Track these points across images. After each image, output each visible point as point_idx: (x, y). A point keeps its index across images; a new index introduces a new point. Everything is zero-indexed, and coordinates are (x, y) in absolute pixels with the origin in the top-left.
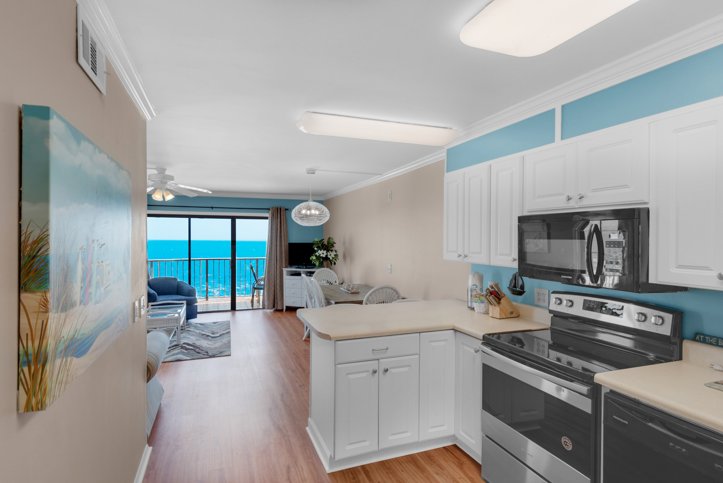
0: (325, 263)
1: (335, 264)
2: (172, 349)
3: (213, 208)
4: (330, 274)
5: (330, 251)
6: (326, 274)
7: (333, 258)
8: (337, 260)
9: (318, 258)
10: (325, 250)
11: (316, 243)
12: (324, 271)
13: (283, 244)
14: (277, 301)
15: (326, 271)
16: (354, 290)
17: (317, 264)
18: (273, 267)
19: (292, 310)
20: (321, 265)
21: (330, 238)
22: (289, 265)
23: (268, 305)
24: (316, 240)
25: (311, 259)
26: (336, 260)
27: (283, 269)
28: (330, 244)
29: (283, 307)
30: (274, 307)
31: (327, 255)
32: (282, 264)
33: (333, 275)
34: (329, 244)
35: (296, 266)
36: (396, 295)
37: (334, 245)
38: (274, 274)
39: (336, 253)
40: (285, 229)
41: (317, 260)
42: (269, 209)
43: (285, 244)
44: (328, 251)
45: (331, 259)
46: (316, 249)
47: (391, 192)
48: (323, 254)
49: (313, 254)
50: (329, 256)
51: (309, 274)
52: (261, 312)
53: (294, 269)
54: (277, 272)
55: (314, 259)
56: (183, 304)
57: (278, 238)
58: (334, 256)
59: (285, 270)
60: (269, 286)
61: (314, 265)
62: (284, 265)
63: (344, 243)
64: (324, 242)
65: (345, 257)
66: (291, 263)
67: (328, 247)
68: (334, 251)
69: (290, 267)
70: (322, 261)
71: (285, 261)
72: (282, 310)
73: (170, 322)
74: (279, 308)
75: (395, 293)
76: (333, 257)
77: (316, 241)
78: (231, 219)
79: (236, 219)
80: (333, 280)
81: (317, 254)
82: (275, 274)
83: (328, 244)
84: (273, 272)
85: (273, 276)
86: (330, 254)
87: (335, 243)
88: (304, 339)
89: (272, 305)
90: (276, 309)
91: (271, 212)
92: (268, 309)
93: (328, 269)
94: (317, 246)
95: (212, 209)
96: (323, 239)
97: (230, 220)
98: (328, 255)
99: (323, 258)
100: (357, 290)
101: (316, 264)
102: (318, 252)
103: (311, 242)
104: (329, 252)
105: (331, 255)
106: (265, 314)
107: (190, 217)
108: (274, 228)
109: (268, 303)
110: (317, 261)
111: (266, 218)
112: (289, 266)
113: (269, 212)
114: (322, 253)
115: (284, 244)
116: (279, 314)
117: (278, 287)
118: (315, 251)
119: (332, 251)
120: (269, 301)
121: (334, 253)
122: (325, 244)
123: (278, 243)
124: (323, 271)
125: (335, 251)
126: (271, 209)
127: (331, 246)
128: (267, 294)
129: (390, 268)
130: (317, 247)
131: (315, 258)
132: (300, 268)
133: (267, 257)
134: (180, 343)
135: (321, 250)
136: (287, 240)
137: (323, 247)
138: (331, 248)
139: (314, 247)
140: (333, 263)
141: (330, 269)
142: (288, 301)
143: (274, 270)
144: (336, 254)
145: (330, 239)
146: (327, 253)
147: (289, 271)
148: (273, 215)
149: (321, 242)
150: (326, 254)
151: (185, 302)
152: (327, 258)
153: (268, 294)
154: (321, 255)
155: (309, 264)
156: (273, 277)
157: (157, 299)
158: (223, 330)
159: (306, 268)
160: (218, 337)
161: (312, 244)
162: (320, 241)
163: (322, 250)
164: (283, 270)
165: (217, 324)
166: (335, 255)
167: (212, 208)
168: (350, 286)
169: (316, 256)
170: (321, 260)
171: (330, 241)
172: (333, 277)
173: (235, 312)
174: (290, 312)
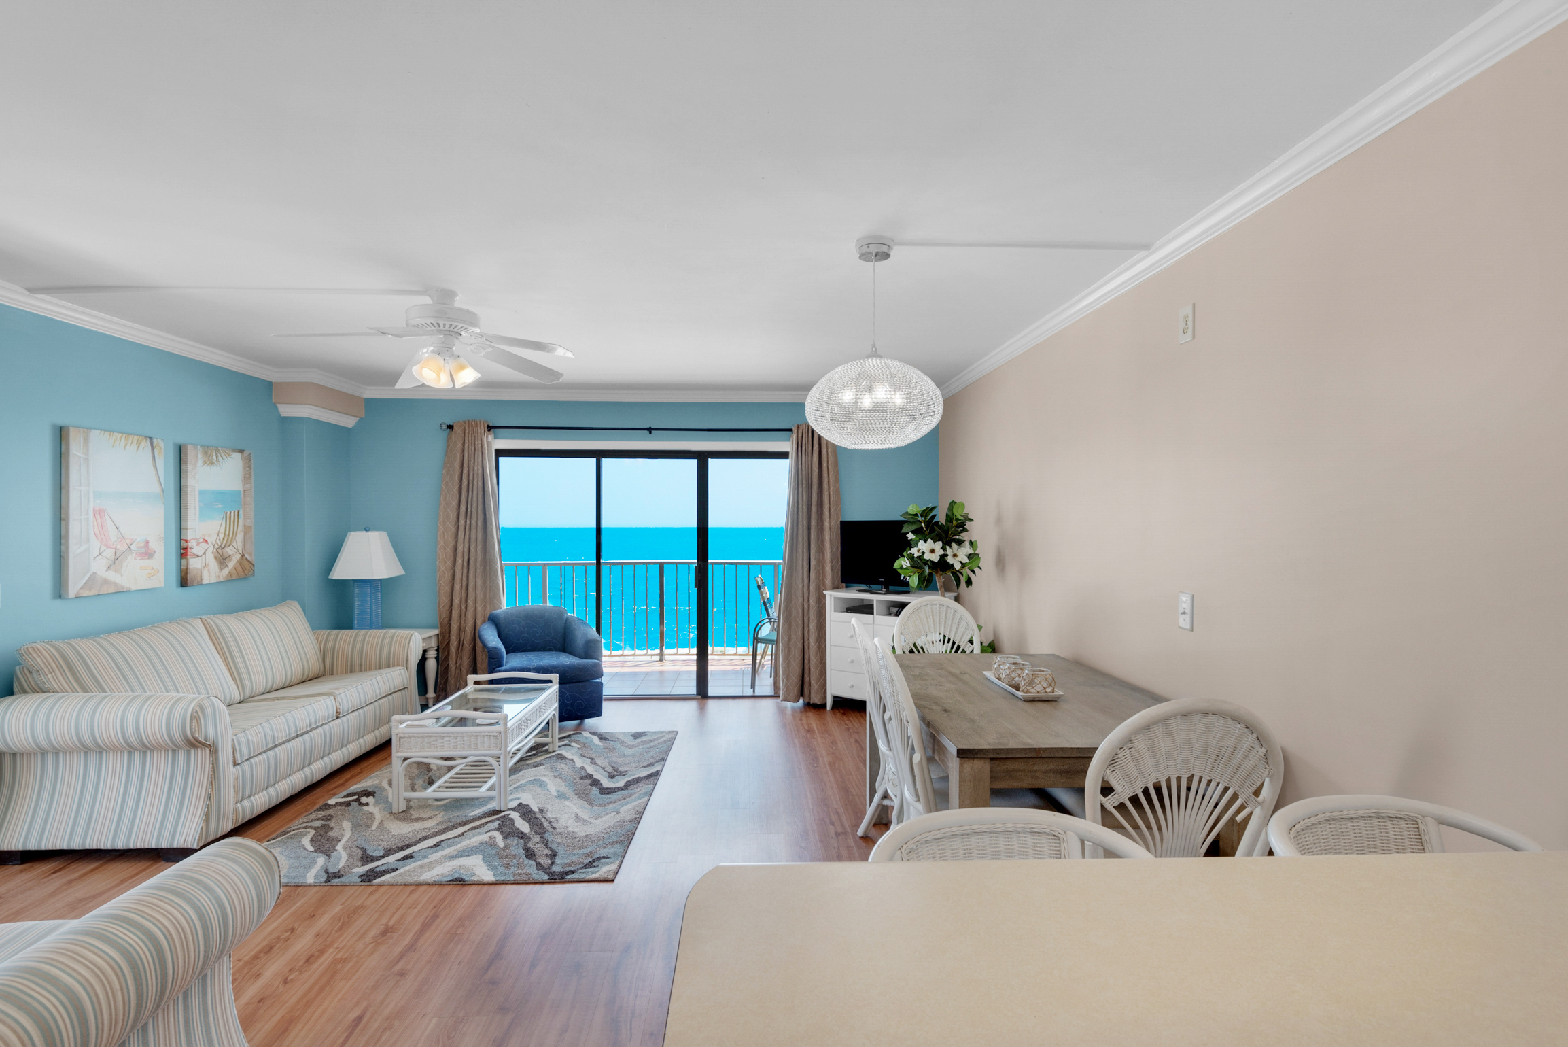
0: (939, 580)
1: (969, 582)
2: (473, 828)
3: (653, 432)
4: (954, 615)
5: (953, 544)
6: (940, 615)
7: (963, 565)
8: (976, 570)
9: (919, 563)
10: (939, 541)
11: (912, 520)
12: (934, 607)
13: (826, 524)
14: (810, 679)
15: (940, 605)
16: (1039, 688)
17: (914, 581)
18: (801, 586)
19: (852, 707)
20: (927, 584)
21: (953, 503)
22: (842, 582)
23: (787, 688)
24: (913, 509)
25: (896, 566)
26: (973, 571)
27: (825, 592)
28: (955, 523)
29: (826, 697)
30: (802, 694)
31: (943, 557)
32: (823, 580)
33: (961, 619)
34: (951, 521)
35: (863, 587)
36: (1258, 747)
37: (968, 525)
38: (801, 606)
39: (975, 551)
40: (831, 485)
41: (915, 570)
42: (791, 430)
43: (832, 523)
44: (947, 543)
45: (957, 567)
46: (911, 536)
47: (1190, 308)
48: (932, 551)
49: (905, 554)
50: (950, 560)
51: (895, 610)
52: (769, 704)
53: (854, 594)
54: (811, 601)
55: (904, 567)
56: (550, 681)
57: (814, 509)
58: (965, 560)
59: (831, 595)
60: (789, 640)
61: (906, 584)
62: (828, 582)
63: (999, 520)
64: (934, 516)
65: (1000, 562)
66: (849, 577)
67: (948, 530)
68: (967, 544)
69: (846, 587)
70: (930, 574)
71: (832, 570)
72: (824, 706)
73: (479, 742)
74: (816, 699)
75: (1250, 740)
76: (964, 562)
77: (911, 512)
78: (696, 460)
79: (709, 459)
80: (963, 635)
81: (914, 551)
82: (806, 606)
83: (947, 521)
84: (801, 600)
85: (800, 610)
86: (955, 552)
87: (971, 520)
88: (860, 832)
89: (795, 691)
90: (807, 701)
91: (795, 436)
92: (785, 699)
93: (947, 601)
94: (914, 527)
95: (650, 433)
96: (933, 508)
97: (695, 462)
98: (947, 555)
99: (933, 565)
100: (1049, 690)
101: (911, 584)
102: (917, 544)
103: (897, 517)
104: (951, 547)
105: (958, 556)
106: (781, 711)
107: (599, 455)
108: (804, 482)
109: (786, 684)
110: (914, 573)
111: (784, 455)
112: (844, 585)
113: (791, 439)
114: (928, 549)
115: (830, 523)
116: (812, 719)
117: (812, 643)
118: (909, 544)
119: (960, 543)
120: (787, 679)
121: (966, 550)
122: (938, 522)
123: (813, 523)
124: (929, 606)
125: (971, 543)
126: (795, 431)
127: (958, 526)
128: (784, 661)
129: (1188, 611)
130: (913, 532)
131: (909, 565)
132: (872, 593)
133: (784, 559)
134: (507, 804)
135: (925, 541)
136: (837, 514)
137: (932, 531)
138: (959, 534)
139: (904, 530)
140: (963, 579)
141: (957, 599)
142: (839, 685)
143: (801, 595)
144: (972, 552)
145: (955, 507)
146: (944, 548)
147: (846, 598)
148: (799, 447)
149: (926, 516)
150: (942, 552)
151: (555, 677)
152: (943, 565)
153: (786, 658)
154: (927, 556)
155: (895, 583)
156: (800, 614)
157: (504, 662)
158: (646, 764)
159: (888, 592)
160: (621, 789)
161: (900, 524)
162: (925, 513)
163: (929, 540)
164: (825, 596)
165: (643, 739)
166: (970, 556)
167: (650, 430)
168: (1022, 669)
169: (911, 557)
170: (927, 570)
171: (955, 513)
172: (963, 624)
173: (705, 701)
174: (844, 714)
